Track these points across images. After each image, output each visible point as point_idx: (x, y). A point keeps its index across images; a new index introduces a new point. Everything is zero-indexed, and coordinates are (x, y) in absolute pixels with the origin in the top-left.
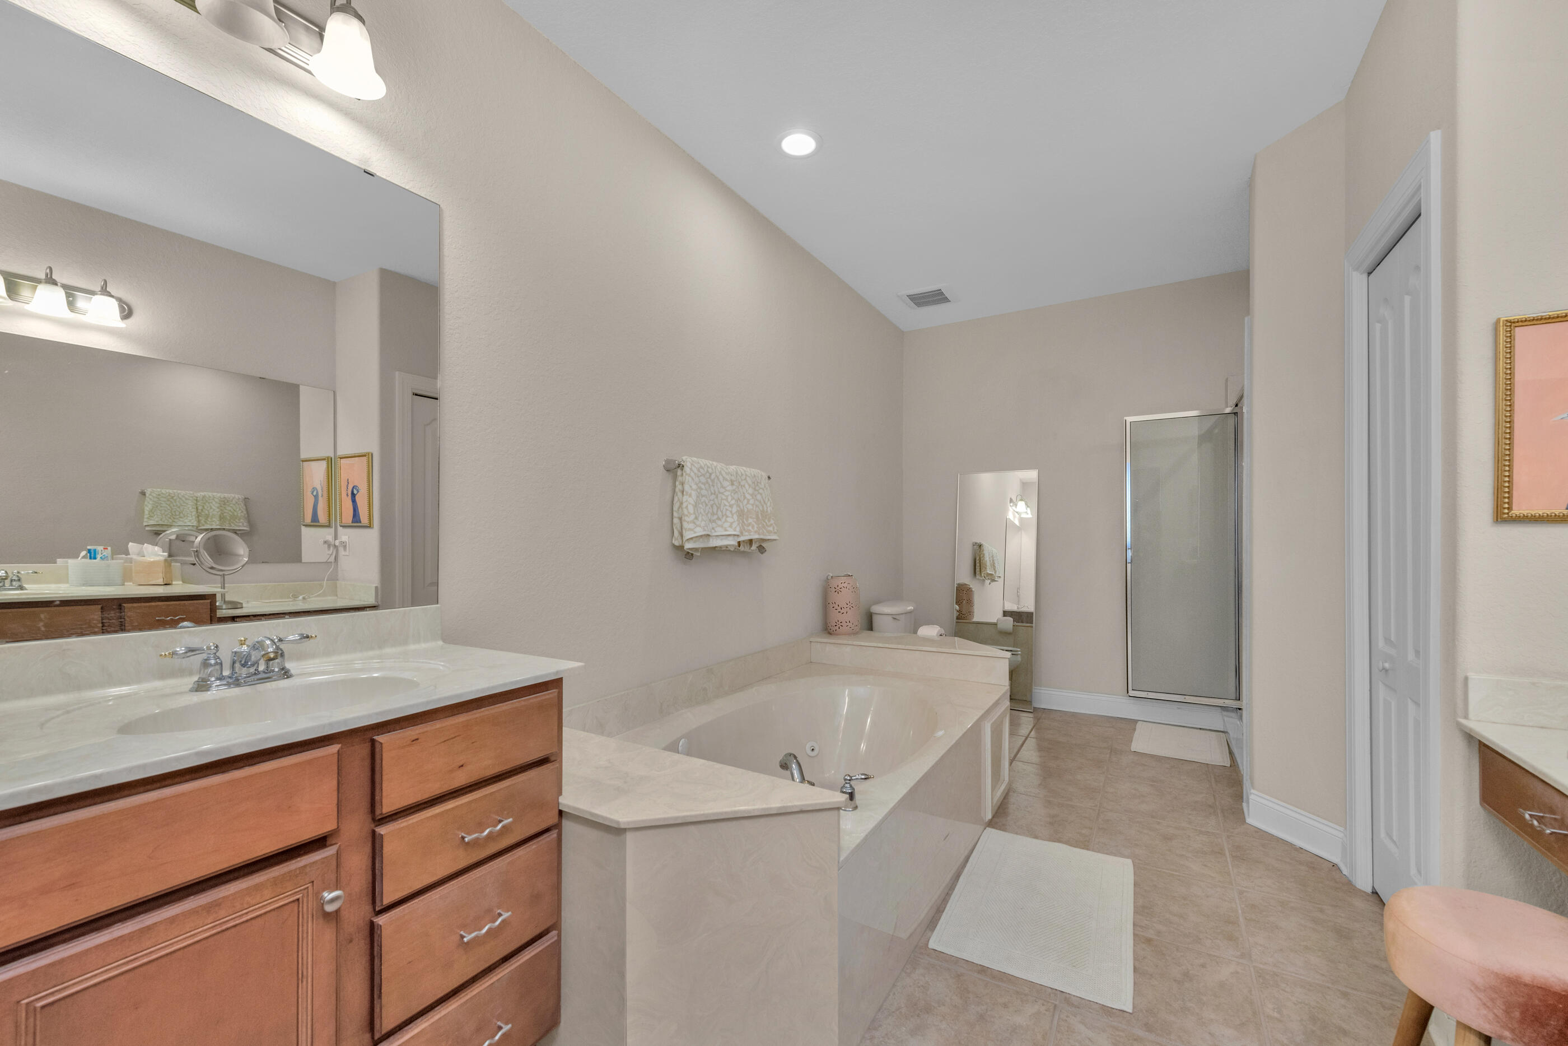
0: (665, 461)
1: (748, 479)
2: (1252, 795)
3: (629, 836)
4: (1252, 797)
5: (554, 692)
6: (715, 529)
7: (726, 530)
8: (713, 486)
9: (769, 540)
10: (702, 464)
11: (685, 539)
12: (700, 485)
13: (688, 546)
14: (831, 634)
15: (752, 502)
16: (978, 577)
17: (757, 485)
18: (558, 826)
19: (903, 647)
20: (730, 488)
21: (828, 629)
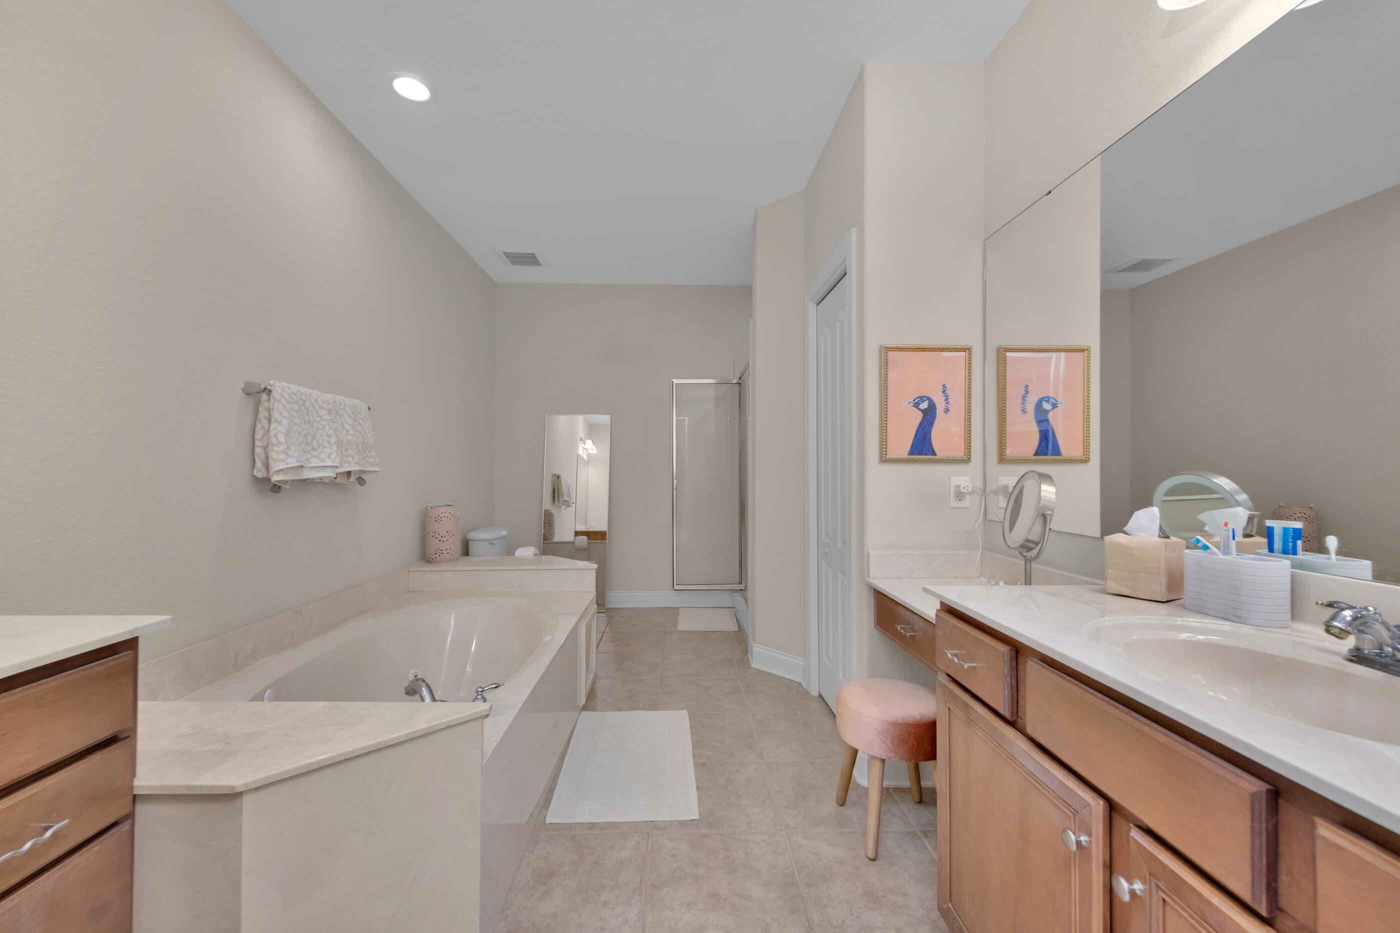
0: (245, 383)
1: (347, 408)
2: (755, 647)
3: (247, 800)
4: (755, 648)
5: (129, 654)
6: (310, 460)
7: (323, 461)
8: (308, 414)
9: (369, 471)
10: (294, 390)
11: (271, 471)
12: (292, 412)
13: (275, 478)
14: (429, 562)
15: (352, 432)
16: (556, 503)
17: (357, 416)
18: (130, 816)
19: (505, 568)
20: (327, 417)
21: (426, 557)
